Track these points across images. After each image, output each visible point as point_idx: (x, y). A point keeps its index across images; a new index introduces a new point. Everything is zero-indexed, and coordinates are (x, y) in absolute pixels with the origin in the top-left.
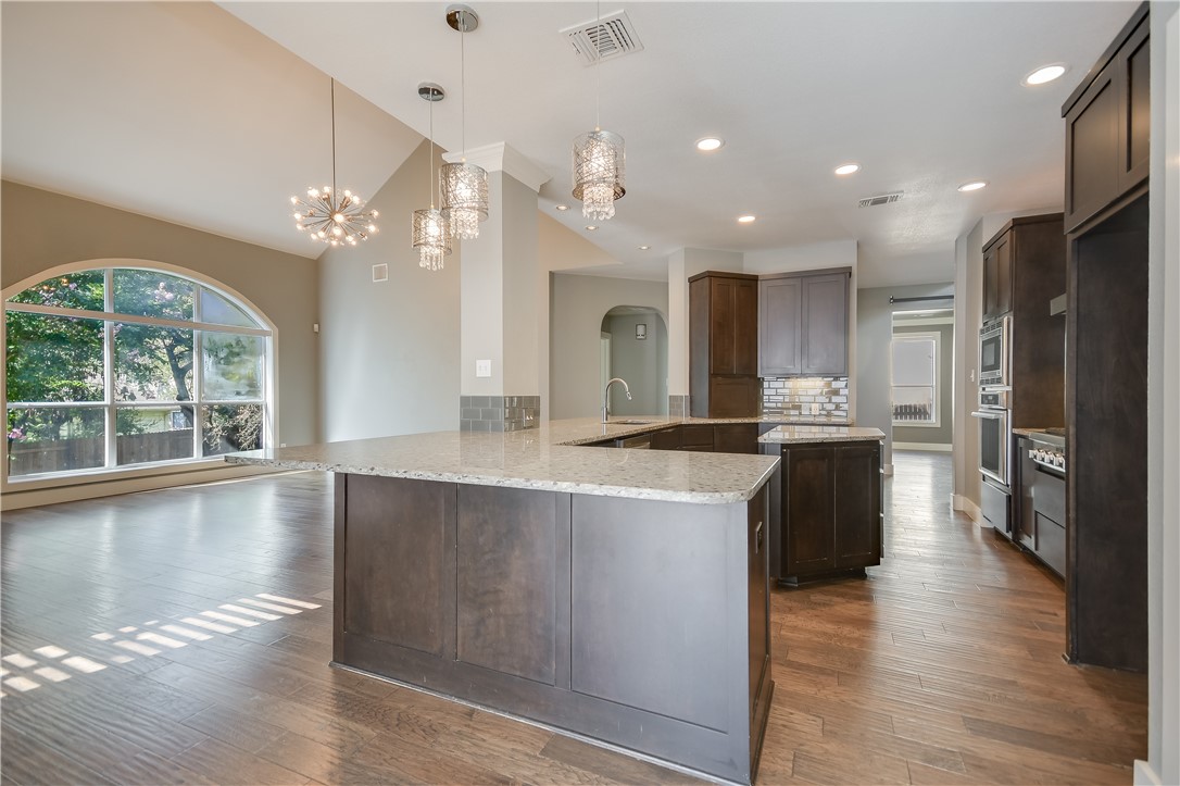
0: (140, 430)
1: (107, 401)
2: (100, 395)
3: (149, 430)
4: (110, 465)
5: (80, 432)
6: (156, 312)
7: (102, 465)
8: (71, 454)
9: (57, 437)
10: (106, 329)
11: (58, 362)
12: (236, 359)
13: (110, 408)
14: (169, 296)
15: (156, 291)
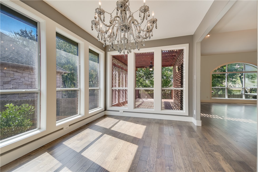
0: (233, 94)
1: (226, 87)
2: (225, 86)
3: (235, 94)
4: (226, 97)
5: (222, 93)
6: (236, 70)
7: (225, 98)
8: (220, 96)
9: (218, 94)
10: (226, 75)
11: (218, 81)
12: (254, 78)
13: (227, 88)
14: (239, 67)
15: (236, 66)
